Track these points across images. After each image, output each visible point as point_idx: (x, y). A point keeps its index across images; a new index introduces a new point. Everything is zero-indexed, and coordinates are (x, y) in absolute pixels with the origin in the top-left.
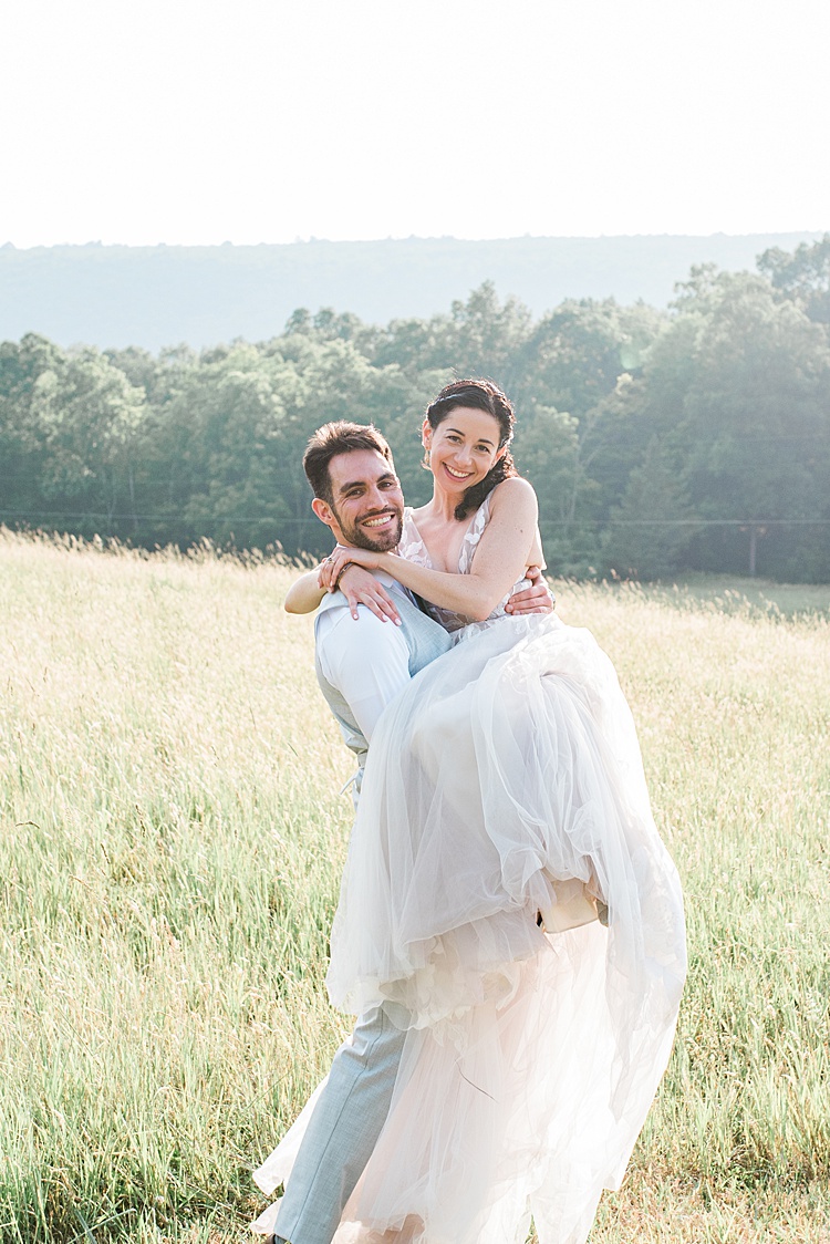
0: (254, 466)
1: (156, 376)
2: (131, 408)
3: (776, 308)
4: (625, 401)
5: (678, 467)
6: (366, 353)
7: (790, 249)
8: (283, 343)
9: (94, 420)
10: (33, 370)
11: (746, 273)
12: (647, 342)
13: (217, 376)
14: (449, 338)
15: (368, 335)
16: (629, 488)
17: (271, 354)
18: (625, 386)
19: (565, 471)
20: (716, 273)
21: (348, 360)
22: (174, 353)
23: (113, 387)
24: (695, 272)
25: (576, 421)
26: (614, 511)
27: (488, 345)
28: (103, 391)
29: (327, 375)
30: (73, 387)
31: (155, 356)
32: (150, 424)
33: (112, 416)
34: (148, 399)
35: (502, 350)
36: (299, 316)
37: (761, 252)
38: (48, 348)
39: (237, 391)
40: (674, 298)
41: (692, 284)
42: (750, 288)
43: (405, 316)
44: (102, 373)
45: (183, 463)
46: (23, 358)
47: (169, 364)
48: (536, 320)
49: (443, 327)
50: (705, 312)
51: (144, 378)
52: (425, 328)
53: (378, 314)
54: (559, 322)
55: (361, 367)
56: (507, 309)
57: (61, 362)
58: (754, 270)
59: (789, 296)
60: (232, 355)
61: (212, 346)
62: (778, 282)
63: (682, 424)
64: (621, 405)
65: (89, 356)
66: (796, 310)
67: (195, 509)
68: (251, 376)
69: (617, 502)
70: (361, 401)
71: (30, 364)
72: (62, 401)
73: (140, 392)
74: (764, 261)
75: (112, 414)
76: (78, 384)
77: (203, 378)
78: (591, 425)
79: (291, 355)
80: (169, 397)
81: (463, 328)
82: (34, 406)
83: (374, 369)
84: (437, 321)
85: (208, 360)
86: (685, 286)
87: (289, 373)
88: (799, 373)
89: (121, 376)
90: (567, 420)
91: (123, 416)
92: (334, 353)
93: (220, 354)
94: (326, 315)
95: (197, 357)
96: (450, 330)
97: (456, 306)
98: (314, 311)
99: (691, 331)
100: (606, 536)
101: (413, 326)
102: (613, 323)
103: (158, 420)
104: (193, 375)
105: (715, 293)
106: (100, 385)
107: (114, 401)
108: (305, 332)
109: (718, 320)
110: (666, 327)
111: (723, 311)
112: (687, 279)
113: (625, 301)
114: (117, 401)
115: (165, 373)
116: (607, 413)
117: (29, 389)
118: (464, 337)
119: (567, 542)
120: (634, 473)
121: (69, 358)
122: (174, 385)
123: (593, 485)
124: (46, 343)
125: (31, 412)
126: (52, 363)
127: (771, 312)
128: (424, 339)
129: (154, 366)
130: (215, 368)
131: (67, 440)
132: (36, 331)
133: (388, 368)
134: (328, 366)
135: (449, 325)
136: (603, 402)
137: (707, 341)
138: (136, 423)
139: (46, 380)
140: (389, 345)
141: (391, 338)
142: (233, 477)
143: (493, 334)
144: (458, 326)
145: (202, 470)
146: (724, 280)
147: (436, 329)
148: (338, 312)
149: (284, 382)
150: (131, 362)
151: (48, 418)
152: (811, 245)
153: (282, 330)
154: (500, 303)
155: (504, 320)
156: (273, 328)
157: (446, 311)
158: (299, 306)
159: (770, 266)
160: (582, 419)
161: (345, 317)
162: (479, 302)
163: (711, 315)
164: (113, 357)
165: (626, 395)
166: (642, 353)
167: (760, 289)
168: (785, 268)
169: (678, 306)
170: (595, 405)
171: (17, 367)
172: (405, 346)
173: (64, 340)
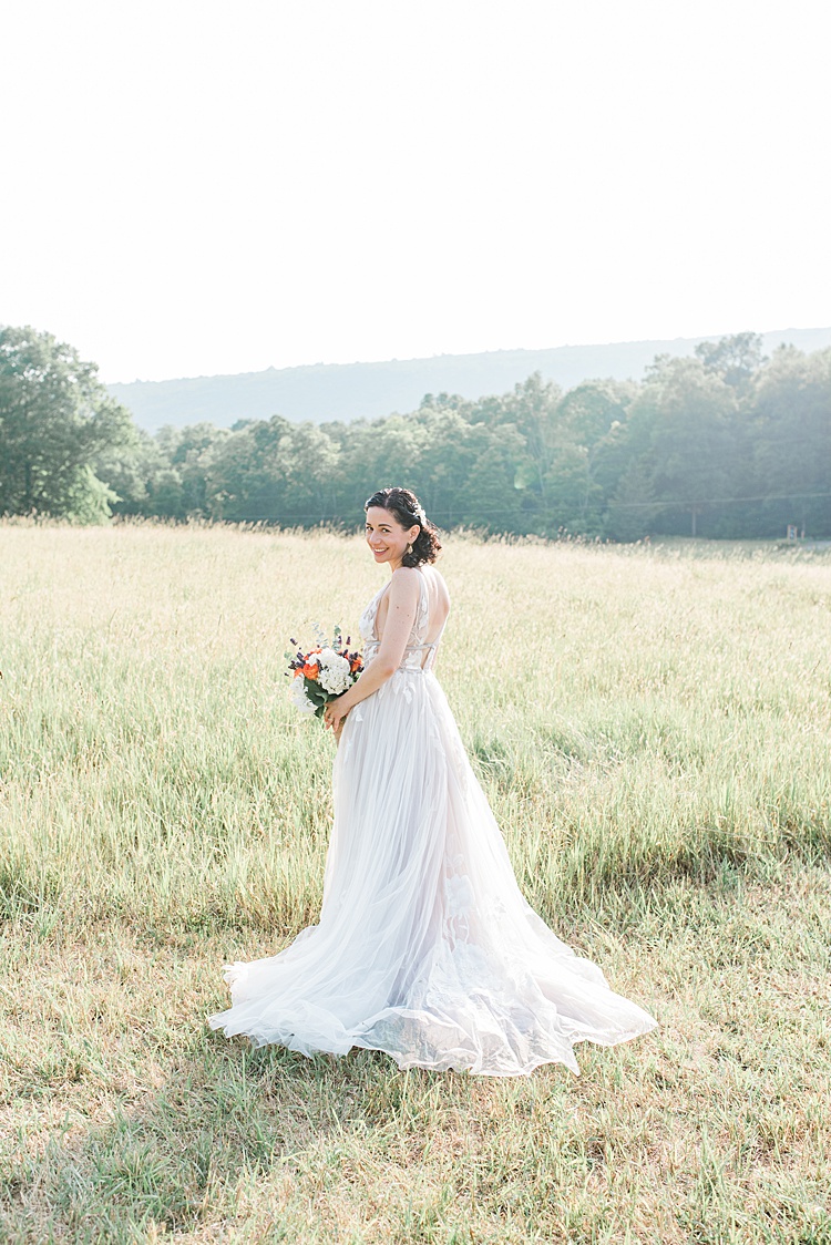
1: (347, 436)
2: (332, 455)
3: (705, 378)
4: (615, 437)
5: (648, 475)
6: (465, 417)
7: (715, 341)
8: (417, 414)
9: (312, 463)
10: (277, 436)
11: (688, 357)
12: (629, 402)
13: (380, 434)
14: (514, 406)
15: (467, 406)
16: (619, 488)
17: (411, 420)
18: (617, 428)
19: (581, 480)
20: (670, 359)
21: (454, 421)
22: (358, 423)
23: (322, 443)
24: (657, 359)
25: (586, 450)
26: (610, 501)
27: (536, 408)
28: (318, 447)
29: (442, 431)
30: (300, 444)
31: (347, 423)
32: (342, 465)
33: (322, 460)
34: (343, 449)
35: (544, 411)
36: (428, 398)
37: (698, 344)
38: (285, 423)
39: (394, 442)
40: (645, 376)
41: (655, 367)
42: (690, 366)
43: (488, 394)
44: (316, 436)
45: (363, 485)
46: (272, 429)
47: (355, 429)
48: (564, 394)
49: (510, 399)
50: (663, 381)
51: (340, 437)
52: (500, 401)
53: (472, 395)
54: (581, 390)
55: (462, 425)
56: (548, 387)
57: (292, 430)
58: (694, 356)
59: (715, 370)
60: (388, 422)
61: (377, 417)
62: (707, 362)
63: (650, 449)
64: (613, 440)
65: (309, 426)
66: (718, 379)
68: (401, 433)
69: (612, 497)
70: (462, 444)
71: (276, 433)
72: (295, 451)
73: (338, 446)
74: (700, 350)
75: (321, 459)
76: (302, 444)
77: (373, 436)
78: (596, 452)
79: (423, 420)
80: (354, 448)
81: (523, 400)
82: (279, 455)
83: (469, 426)
84: (507, 396)
85: (375, 425)
86: (651, 368)
87: (422, 430)
88: (719, 415)
89: (327, 438)
90: (583, 450)
91: (328, 459)
92: (446, 418)
93: (382, 422)
94: (443, 397)
95: (370, 423)
96: (515, 401)
97: (518, 386)
98: (436, 395)
99: (654, 395)
100: (606, 517)
101: (493, 400)
102: (610, 391)
103: (348, 461)
104: (367, 434)
105: (670, 371)
106: (316, 443)
107: (322, 452)
108: (432, 407)
109: (670, 386)
110: (640, 392)
111: (674, 381)
112: (652, 364)
113: (620, 379)
114: (325, 452)
115: (352, 434)
116: (606, 445)
117: (275, 447)
118: (523, 404)
119: (584, 521)
120: (622, 479)
121: (298, 428)
122: (358, 441)
123: (599, 487)
124: (284, 420)
125: (277, 460)
126: (288, 432)
127: (702, 380)
128: (499, 406)
129: (346, 430)
130: (379, 429)
131: (296, 475)
132: (279, 414)
133: (480, 424)
134: (443, 425)
135: (514, 398)
136: (603, 439)
137: (664, 399)
138: (336, 463)
139: (285, 442)
140: (479, 411)
141: (480, 408)
143: (539, 402)
144: (519, 398)
146: (675, 362)
147: (506, 400)
148: (450, 395)
149: (419, 435)
150: (334, 429)
151: (286, 462)
152: (729, 338)
153: (419, 407)
154: (543, 384)
155: (545, 394)
156: (413, 406)
157: (512, 390)
158: (426, 392)
159: (703, 353)
160: (590, 449)
161: (455, 397)
162: (531, 384)
163: (667, 383)
164: (323, 427)
165: (616, 433)
166: (626, 409)
167: (696, 367)
168: (712, 354)
169: (647, 380)
170: (598, 440)
171: (267, 435)
172: (488, 411)
173: (295, 419)
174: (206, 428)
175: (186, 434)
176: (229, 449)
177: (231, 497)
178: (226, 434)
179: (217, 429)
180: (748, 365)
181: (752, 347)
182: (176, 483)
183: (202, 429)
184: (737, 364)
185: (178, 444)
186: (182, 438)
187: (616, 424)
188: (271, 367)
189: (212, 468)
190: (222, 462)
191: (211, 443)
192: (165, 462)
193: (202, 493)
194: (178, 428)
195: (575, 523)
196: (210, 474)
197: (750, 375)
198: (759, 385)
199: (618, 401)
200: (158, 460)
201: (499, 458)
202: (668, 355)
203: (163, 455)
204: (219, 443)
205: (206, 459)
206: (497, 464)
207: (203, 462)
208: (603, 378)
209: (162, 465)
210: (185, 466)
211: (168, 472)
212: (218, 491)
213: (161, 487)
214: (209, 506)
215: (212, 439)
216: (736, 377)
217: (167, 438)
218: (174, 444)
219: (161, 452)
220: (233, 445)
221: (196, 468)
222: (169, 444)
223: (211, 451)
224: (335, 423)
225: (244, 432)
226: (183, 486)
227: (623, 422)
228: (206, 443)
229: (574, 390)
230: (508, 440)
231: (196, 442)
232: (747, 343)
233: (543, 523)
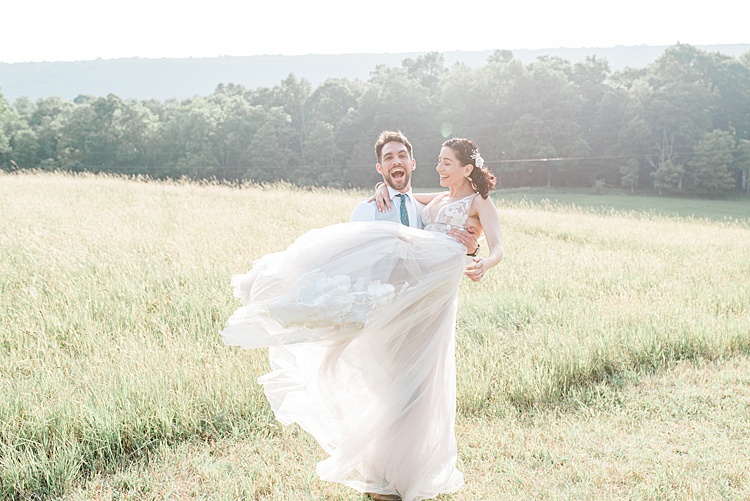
0: (204, 146)
1: (163, 111)
2: (153, 124)
3: (409, 81)
4: (351, 118)
6: (248, 101)
7: (414, 58)
8: (214, 97)
9: (138, 128)
10: (112, 109)
11: (397, 68)
12: (360, 95)
13: (188, 111)
14: (281, 95)
15: (249, 93)
16: (354, 152)
17: (210, 101)
18: (352, 112)
19: (329, 146)
20: (386, 68)
21: (242, 104)
22: (171, 101)
23: (145, 115)
24: (378, 68)
26: (348, 161)
27: (296, 97)
28: (141, 117)
29: (233, 109)
30: (128, 116)
31: (162, 102)
32: (161, 130)
34: (161, 120)
35: (302, 99)
36: (220, 86)
37: (404, 60)
38: (118, 100)
39: (196, 116)
40: (370, 78)
41: (377, 72)
42: (399, 74)
43: (263, 86)
44: (140, 109)
45: (175, 146)
46: (108, 104)
47: (168, 106)
48: (314, 88)
49: (279, 90)
50: (381, 83)
51: (158, 111)
52: (271, 90)
53: (253, 84)
54: (327, 85)
55: (247, 106)
56: (302, 83)
57: (123, 105)
58: (400, 66)
59: (415, 77)
60: (194, 102)
61: (185, 99)
62: (410, 72)
64: (350, 120)
65: (134, 102)
66: (417, 82)
67: (181, 164)
68: (202, 110)
69: (349, 158)
70: (247, 119)
71: (111, 107)
72: (123, 122)
73: (157, 117)
74: (405, 63)
75: (145, 126)
76: (130, 115)
77: (182, 111)
78: (338, 128)
79: (218, 102)
80: (168, 119)
81: (286, 91)
82: (113, 123)
83: (252, 107)
84: (276, 88)
85: (184, 104)
86: (374, 73)
87: (217, 109)
88: (419, 106)
89: (148, 110)
90: (330, 127)
91: (150, 127)
92: (235, 101)
93: (189, 102)
94: (231, 86)
95: (180, 103)
96: (281, 91)
97: (283, 81)
98: (226, 85)
99: (376, 91)
100: (345, 171)
101: (266, 90)
102: (346, 86)
103: (164, 128)
104: (179, 110)
105: (385, 76)
106: (140, 114)
107: (145, 121)
108: (223, 92)
109: (386, 87)
110: (366, 89)
111: (389, 83)
112: (374, 71)
113: (351, 79)
114: (147, 121)
115: (167, 109)
116: (344, 123)
117: (110, 117)
118: (286, 95)
119: (330, 174)
120: (356, 146)
121: (126, 104)
122: (171, 114)
123: (340, 151)
124: (117, 97)
125: (112, 126)
126: (120, 106)
127: (408, 83)
128: (271, 94)
129: (162, 106)
130: (187, 107)
131: (126, 137)
132: (114, 93)
133: (258, 106)
134: (233, 106)
135: (281, 89)
136: (343, 119)
137: (382, 95)
138: (155, 130)
139: (117, 113)
140: (257, 97)
141: (257, 95)
142: (196, 151)
143: (298, 92)
144: (284, 90)
145: (183, 148)
146: (388, 71)
147: (276, 91)
148: (236, 84)
149: (215, 112)
150: (152, 105)
151: (119, 128)
152: (423, 56)
153: (213, 92)
154: (299, 81)
155: (301, 86)
156: (210, 91)
157: (280, 84)
158: (219, 82)
159: (407, 65)
160: (335, 126)
161: (239, 86)
162: (290, 81)
163: (383, 85)
164: (144, 103)
165: (352, 116)
166: (357, 100)
167: (403, 74)
168: (413, 66)
169: (371, 81)
170: (339, 120)
171: (105, 107)
172: (264, 97)
173: (124, 96)
174: (56, 100)
175: (40, 104)
176: (75, 117)
177: (77, 151)
178: (71, 105)
179: (64, 102)
180: (437, 74)
181: (437, 62)
182: (33, 139)
183: (52, 101)
184: (429, 73)
185: (33, 111)
186: (36, 107)
187: (352, 109)
188: (99, 58)
189: (61, 130)
190: (70, 126)
191: (60, 111)
192: (25, 124)
193: (54, 148)
194: (33, 100)
195: (324, 175)
196: (60, 135)
197: (438, 81)
198: (444, 88)
199: (353, 95)
200: (19, 122)
201: (273, 130)
202: (384, 66)
203: (21, 119)
204: (67, 112)
205: (57, 123)
206: (271, 134)
207: (55, 126)
208: (340, 78)
209: (23, 126)
210: (41, 128)
211: (26, 132)
212: (66, 147)
213: (21, 142)
214: (59, 157)
215: (61, 108)
216: (428, 81)
217: (24, 106)
218: (30, 111)
219: (20, 117)
220: (78, 114)
221: (49, 129)
222: (25, 110)
223: (60, 117)
224: (152, 101)
225: (86, 105)
226: (39, 142)
227: (356, 109)
228: (56, 111)
229: (322, 85)
230: (279, 118)
231: (48, 110)
232: (434, 60)
233: (303, 175)
